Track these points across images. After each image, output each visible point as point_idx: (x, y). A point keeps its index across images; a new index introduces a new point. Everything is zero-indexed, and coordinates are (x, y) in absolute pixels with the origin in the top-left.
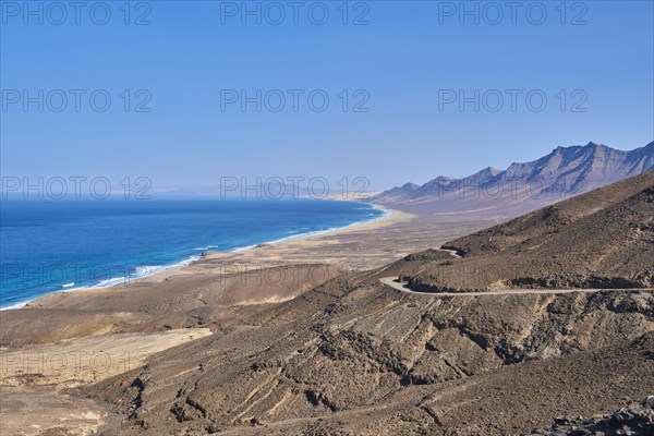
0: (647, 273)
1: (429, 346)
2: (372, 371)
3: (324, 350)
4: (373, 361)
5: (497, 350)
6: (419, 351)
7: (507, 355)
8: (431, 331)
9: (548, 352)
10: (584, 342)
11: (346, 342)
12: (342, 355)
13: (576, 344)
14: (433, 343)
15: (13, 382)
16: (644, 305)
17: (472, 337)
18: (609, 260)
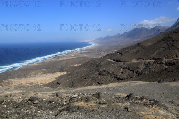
0: (164, 57)
1: (122, 73)
2: (111, 78)
3: (100, 74)
4: (111, 76)
5: (136, 73)
6: (120, 74)
7: (138, 74)
8: (122, 70)
9: (146, 72)
10: (153, 70)
11: (104, 73)
12: (104, 75)
13: (152, 71)
14: (123, 72)
15: (27, 84)
16: (164, 63)
17: (131, 70)
18: (156, 54)
